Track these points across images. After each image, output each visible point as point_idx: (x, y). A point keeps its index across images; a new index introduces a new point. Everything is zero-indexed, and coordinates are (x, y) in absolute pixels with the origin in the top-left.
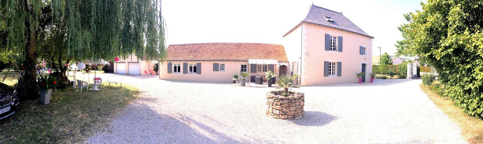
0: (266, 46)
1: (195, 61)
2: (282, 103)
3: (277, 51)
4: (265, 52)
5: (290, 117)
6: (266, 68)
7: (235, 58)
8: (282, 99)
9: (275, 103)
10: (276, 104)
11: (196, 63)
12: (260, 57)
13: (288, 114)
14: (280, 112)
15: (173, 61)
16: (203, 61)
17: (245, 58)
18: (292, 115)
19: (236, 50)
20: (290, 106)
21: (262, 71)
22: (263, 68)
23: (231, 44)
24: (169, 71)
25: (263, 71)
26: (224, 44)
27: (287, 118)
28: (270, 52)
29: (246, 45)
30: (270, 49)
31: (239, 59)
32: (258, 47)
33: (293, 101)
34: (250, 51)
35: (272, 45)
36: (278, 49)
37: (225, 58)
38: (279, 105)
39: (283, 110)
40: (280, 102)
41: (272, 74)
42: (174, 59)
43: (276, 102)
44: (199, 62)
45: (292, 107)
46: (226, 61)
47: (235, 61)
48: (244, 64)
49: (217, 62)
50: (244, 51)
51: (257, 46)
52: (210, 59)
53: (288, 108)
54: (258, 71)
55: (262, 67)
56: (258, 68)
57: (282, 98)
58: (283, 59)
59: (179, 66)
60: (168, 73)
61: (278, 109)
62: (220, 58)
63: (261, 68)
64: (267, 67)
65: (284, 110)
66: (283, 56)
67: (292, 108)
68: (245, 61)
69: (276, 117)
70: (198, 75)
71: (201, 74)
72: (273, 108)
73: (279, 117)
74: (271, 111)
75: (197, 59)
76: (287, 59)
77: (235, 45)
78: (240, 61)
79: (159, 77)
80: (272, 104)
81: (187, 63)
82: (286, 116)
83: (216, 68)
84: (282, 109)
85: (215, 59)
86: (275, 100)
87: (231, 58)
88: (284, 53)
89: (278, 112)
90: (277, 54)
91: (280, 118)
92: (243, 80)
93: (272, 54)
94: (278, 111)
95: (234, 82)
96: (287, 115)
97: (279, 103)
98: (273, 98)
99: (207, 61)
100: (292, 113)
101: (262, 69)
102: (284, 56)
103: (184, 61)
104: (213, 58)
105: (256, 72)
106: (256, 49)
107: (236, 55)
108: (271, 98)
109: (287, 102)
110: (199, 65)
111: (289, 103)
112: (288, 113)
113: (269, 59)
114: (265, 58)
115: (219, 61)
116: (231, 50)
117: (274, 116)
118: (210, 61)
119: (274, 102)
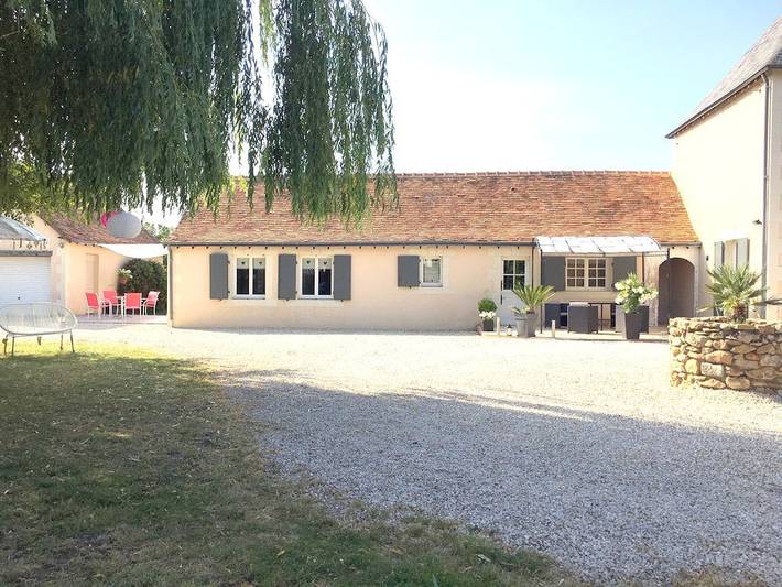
0: (595, 181)
1: (328, 246)
2: (731, 343)
3: (647, 198)
4: (596, 206)
5: (760, 384)
6: (602, 273)
7: (479, 235)
8: (733, 331)
9: (709, 343)
10: (712, 347)
11: (329, 254)
12: (577, 229)
13: (755, 374)
14: (728, 368)
15: (236, 245)
16: (360, 245)
17: (516, 232)
18: (767, 381)
19: (477, 202)
20: (760, 351)
21: (586, 283)
22: (592, 273)
23: (456, 178)
24: (218, 291)
25: (592, 284)
26: (428, 179)
27: (752, 389)
28: (616, 205)
29: (515, 183)
30: (616, 193)
31: (497, 238)
32: (565, 188)
33: (771, 337)
34: (535, 204)
35: (620, 177)
36: (647, 193)
37: (442, 234)
38: (722, 347)
39: (738, 363)
40: (724, 339)
41: (641, 290)
42: (236, 236)
43: (713, 340)
44: (340, 251)
45: (767, 357)
46: (447, 244)
47: (481, 244)
48: (514, 255)
49: (412, 251)
50: (510, 207)
51: (559, 182)
52: (386, 240)
53: (754, 357)
54: (571, 283)
55: (587, 269)
56: (571, 273)
57: (732, 329)
58: (674, 235)
59: (258, 267)
60: (212, 297)
61: (718, 360)
62: (422, 234)
63: (581, 273)
64: (608, 270)
65: (740, 362)
66: (671, 219)
67: (765, 360)
68: (518, 245)
69: (713, 385)
70: (338, 304)
71: (349, 298)
72: (699, 361)
73: (723, 385)
74: (695, 370)
75: (334, 241)
76: (691, 232)
77: (471, 183)
78: (498, 244)
79: (172, 318)
80: (695, 350)
81: (295, 256)
82: (747, 381)
83: (408, 273)
84: (734, 360)
85: (403, 238)
86: (708, 334)
87: (462, 234)
88: (676, 207)
89: (718, 370)
90: (645, 213)
91: (727, 387)
92: (528, 312)
93: (622, 215)
94: (720, 367)
95: (489, 326)
96: (751, 380)
97: (723, 344)
98: (701, 330)
99: (375, 245)
100: (768, 375)
101: (586, 278)
102: (678, 219)
103: (283, 246)
104: (396, 236)
105: (564, 289)
106: (559, 196)
107: (482, 222)
108: (692, 331)
109: (748, 338)
110: (344, 263)
111: (757, 344)
112: (754, 372)
113: (616, 233)
114: (596, 230)
115: (420, 244)
116: (460, 202)
117: (707, 383)
118: (387, 245)
119: (704, 341)
